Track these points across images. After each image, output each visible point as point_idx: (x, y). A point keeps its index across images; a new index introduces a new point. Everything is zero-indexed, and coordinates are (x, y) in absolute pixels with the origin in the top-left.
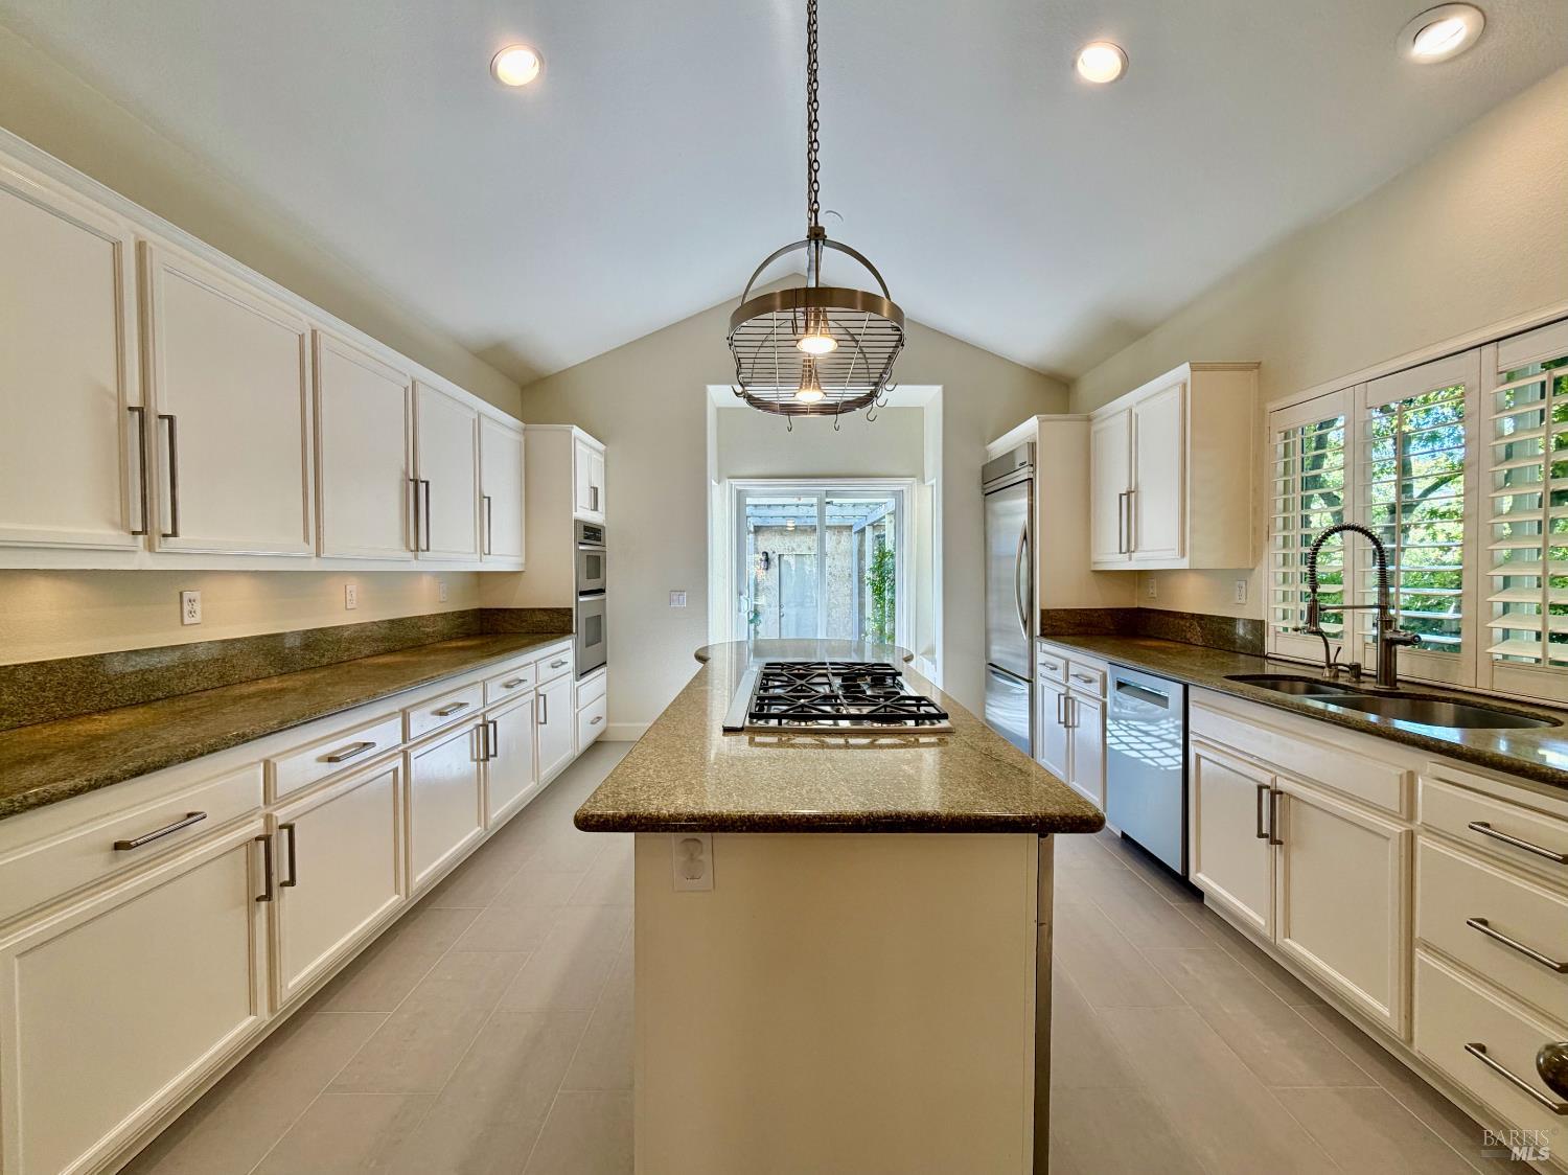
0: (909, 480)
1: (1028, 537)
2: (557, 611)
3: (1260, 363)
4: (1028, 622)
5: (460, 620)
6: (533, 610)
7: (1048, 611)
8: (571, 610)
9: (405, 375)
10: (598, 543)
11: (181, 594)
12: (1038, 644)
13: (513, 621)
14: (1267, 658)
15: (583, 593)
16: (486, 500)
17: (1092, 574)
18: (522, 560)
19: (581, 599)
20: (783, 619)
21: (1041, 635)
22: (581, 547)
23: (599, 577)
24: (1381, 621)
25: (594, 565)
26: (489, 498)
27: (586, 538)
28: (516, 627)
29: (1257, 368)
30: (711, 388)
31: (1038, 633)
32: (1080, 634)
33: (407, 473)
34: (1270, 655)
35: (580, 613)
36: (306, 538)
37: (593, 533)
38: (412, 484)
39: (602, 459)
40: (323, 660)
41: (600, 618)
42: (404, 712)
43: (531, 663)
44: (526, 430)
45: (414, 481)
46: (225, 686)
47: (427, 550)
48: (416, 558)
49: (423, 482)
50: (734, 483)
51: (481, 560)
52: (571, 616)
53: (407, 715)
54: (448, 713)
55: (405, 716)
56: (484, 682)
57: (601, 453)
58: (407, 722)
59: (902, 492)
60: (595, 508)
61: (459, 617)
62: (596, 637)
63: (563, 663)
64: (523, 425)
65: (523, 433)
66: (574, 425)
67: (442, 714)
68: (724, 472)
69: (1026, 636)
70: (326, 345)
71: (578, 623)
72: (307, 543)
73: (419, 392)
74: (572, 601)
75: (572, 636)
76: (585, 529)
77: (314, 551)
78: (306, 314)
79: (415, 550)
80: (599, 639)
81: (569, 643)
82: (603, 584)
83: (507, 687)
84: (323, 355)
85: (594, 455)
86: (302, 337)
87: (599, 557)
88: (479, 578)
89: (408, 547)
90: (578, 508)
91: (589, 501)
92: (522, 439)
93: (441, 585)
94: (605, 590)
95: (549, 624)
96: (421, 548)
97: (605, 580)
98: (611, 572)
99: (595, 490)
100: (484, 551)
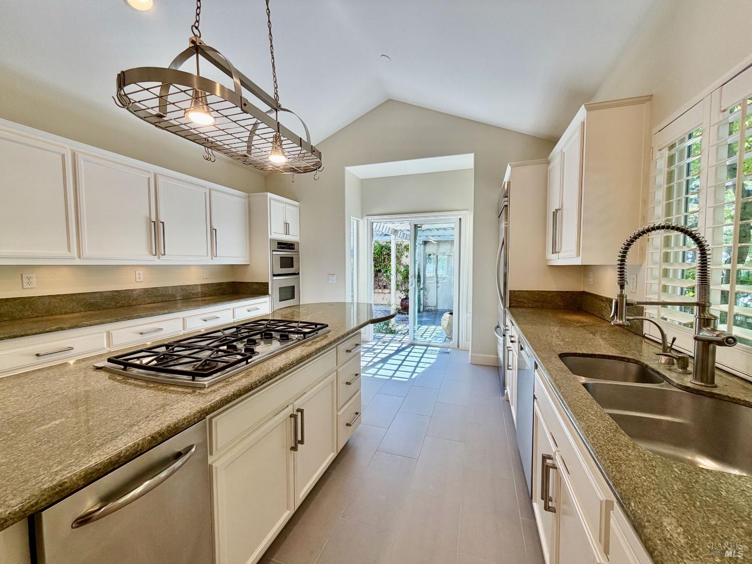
0: (463, 212)
1: (505, 244)
2: (263, 283)
3: (652, 96)
4: (504, 299)
5: (218, 287)
6: (253, 283)
7: (514, 291)
8: (268, 283)
9: (150, 172)
10: (293, 251)
11: (22, 275)
12: (508, 314)
13: (245, 288)
14: (644, 336)
16: (214, 231)
17: (547, 268)
18: (248, 259)
19: (275, 278)
22: (274, 253)
23: (293, 267)
24: (700, 319)
25: (287, 262)
26: (216, 230)
27: (279, 248)
28: (245, 290)
29: (650, 100)
30: (347, 168)
31: (508, 307)
32: (537, 307)
33: (150, 219)
34: (646, 335)
35: (275, 285)
36: (69, 250)
37: (289, 246)
38: (153, 224)
39: (297, 209)
40: (118, 304)
41: (293, 287)
42: (109, 332)
43: (230, 309)
44: (249, 196)
45: (154, 222)
46: (50, 315)
47: (164, 255)
48: (159, 258)
49: (161, 222)
50: (369, 218)
51: (212, 259)
52: (268, 286)
53: (110, 334)
54: (146, 333)
55: (109, 335)
56: (183, 319)
57: (296, 206)
58: (111, 337)
59: (460, 219)
60: (287, 233)
61: (217, 285)
62: (290, 296)
63: (258, 309)
64: (247, 194)
65: (247, 198)
66: (268, 193)
67: (141, 333)
68: (365, 212)
69: (503, 308)
70: (83, 159)
71: (274, 290)
72: (70, 252)
73: (161, 180)
74: (269, 279)
75: (268, 296)
76: (279, 243)
77: (76, 256)
78: (68, 145)
79: (156, 255)
80: (293, 297)
81: (266, 299)
82: (295, 271)
83: (205, 320)
84: (81, 164)
85: (288, 207)
86: (63, 156)
87: (292, 258)
88: (232, 267)
89: (151, 253)
90: (272, 233)
91: (282, 229)
92: (246, 201)
93: (205, 271)
94: (298, 274)
95: (260, 290)
96: (161, 254)
97: (299, 269)
98: (305, 265)
99: (287, 224)
100: (214, 255)
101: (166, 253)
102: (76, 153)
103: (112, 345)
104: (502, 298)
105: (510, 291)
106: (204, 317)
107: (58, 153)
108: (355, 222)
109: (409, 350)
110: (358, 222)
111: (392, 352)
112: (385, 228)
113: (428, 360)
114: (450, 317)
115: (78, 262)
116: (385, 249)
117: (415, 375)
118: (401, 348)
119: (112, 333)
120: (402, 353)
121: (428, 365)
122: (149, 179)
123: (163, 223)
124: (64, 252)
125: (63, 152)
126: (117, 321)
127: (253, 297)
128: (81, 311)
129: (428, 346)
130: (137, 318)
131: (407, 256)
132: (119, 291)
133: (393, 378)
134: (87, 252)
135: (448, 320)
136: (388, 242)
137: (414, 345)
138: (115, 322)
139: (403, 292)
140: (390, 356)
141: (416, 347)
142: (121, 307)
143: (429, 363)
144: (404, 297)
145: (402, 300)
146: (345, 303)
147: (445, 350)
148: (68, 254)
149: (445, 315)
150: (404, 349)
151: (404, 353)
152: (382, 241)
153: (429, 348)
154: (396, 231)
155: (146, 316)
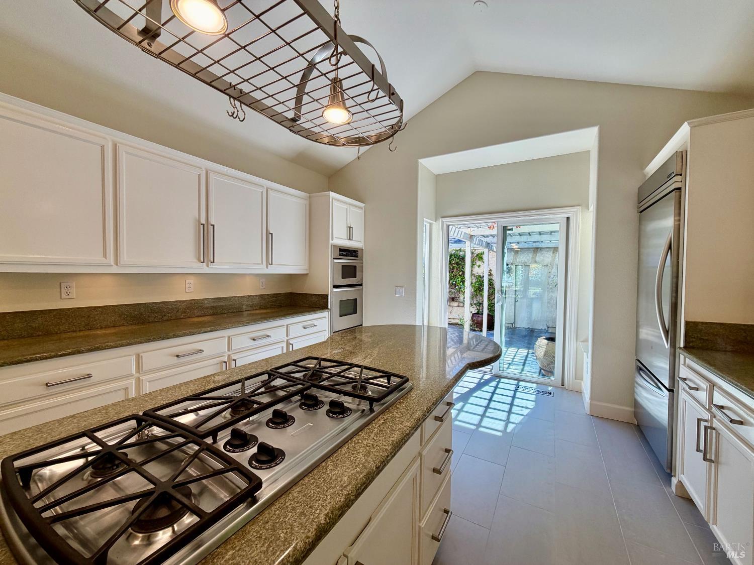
0: (575, 209)
1: (674, 249)
2: (322, 296)
4: (670, 332)
5: (275, 298)
6: (311, 294)
7: (696, 324)
8: (327, 296)
9: (201, 168)
10: (356, 258)
11: (60, 284)
12: (682, 357)
13: (303, 301)
15: (335, 287)
16: (270, 235)
18: (306, 267)
19: (335, 290)
20: (517, 303)
21: (686, 347)
22: (335, 261)
23: (355, 277)
25: (349, 272)
26: (272, 234)
27: (340, 255)
28: (304, 303)
30: (420, 161)
31: (682, 345)
33: (199, 221)
35: (335, 297)
36: (105, 256)
37: (350, 253)
38: (202, 226)
39: (362, 212)
40: (165, 318)
41: (356, 300)
42: (139, 355)
43: (284, 326)
44: (310, 197)
45: (203, 225)
46: (89, 330)
47: (213, 262)
48: (208, 266)
49: (211, 225)
50: (445, 220)
51: (267, 268)
52: (327, 299)
53: (140, 357)
54: (183, 356)
55: (138, 358)
56: (229, 337)
57: (361, 208)
58: (140, 361)
59: (568, 218)
60: (350, 239)
61: (273, 297)
62: (352, 311)
63: (315, 325)
64: (308, 195)
65: (308, 199)
66: (331, 192)
67: (178, 356)
68: (439, 214)
69: (667, 346)
70: (125, 152)
71: (333, 303)
72: (106, 258)
73: (212, 177)
74: (329, 291)
75: (327, 310)
76: (341, 250)
77: (112, 262)
78: (108, 135)
79: (204, 262)
80: (355, 312)
81: (325, 314)
82: (359, 281)
83: (254, 340)
84: (123, 158)
85: (352, 208)
86: (103, 147)
87: (355, 267)
88: (291, 277)
89: (199, 260)
90: (334, 239)
91: (344, 233)
92: (307, 202)
93: (261, 280)
94: (361, 285)
95: (318, 303)
96: (210, 261)
97: (362, 279)
98: (369, 275)
99: (350, 228)
100: (269, 262)
101: (216, 260)
102: (118, 144)
103: (142, 371)
104: (666, 332)
105: (687, 323)
106: (253, 335)
107: (97, 144)
108: (428, 226)
109: (494, 384)
110: (431, 224)
111: (472, 386)
112: (460, 232)
113: (524, 404)
114: (548, 344)
115: (115, 270)
116: (455, 257)
117: (511, 427)
118: (482, 381)
119: (142, 356)
120: (486, 388)
121: (526, 412)
122: (199, 176)
123: (213, 226)
124: (99, 258)
125: (103, 143)
126: (149, 341)
127: (312, 311)
128: (123, 325)
129: (519, 380)
130: (173, 338)
131: (479, 266)
132: (166, 302)
133: (481, 429)
134: (125, 258)
135: (545, 347)
136: (457, 250)
137: (500, 377)
138: (147, 342)
139: (474, 306)
140: (472, 391)
141: (503, 380)
142: (168, 320)
143: (527, 408)
144: (476, 312)
145: (474, 315)
146: (414, 326)
147: (543, 388)
148: (103, 261)
149: (539, 340)
150: (487, 382)
151: (489, 388)
152: (453, 247)
153: (521, 383)
154: (471, 237)
155: (184, 335)
